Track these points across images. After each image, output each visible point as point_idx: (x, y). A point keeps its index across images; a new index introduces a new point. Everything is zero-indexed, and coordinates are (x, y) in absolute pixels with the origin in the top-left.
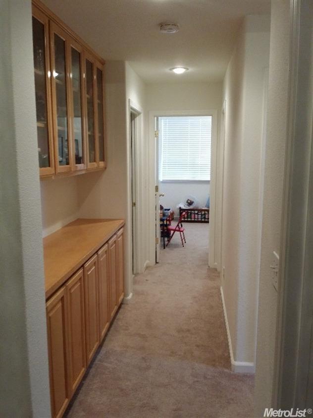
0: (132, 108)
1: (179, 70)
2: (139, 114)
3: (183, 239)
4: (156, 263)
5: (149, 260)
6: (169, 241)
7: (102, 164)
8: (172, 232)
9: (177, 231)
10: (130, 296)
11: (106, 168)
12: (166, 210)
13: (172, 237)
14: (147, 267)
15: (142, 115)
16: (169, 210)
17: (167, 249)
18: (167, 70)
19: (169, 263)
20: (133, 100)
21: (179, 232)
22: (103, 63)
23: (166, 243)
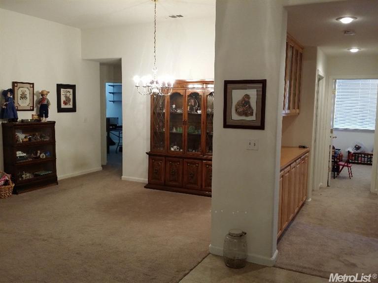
0: (319, 75)
1: (354, 50)
2: (322, 78)
3: (350, 173)
4: (328, 186)
5: (323, 183)
6: (338, 174)
7: (298, 111)
8: (341, 167)
9: (346, 166)
10: (310, 200)
11: (299, 114)
12: (337, 149)
13: (341, 171)
14: (320, 188)
15: (324, 79)
16: (339, 150)
17: (336, 179)
18: (346, 50)
19: (338, 187)
20: (320, 70)
21: (347, 168)
22: (303, 49)
23: (336, 175)
